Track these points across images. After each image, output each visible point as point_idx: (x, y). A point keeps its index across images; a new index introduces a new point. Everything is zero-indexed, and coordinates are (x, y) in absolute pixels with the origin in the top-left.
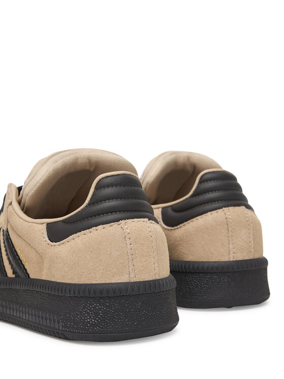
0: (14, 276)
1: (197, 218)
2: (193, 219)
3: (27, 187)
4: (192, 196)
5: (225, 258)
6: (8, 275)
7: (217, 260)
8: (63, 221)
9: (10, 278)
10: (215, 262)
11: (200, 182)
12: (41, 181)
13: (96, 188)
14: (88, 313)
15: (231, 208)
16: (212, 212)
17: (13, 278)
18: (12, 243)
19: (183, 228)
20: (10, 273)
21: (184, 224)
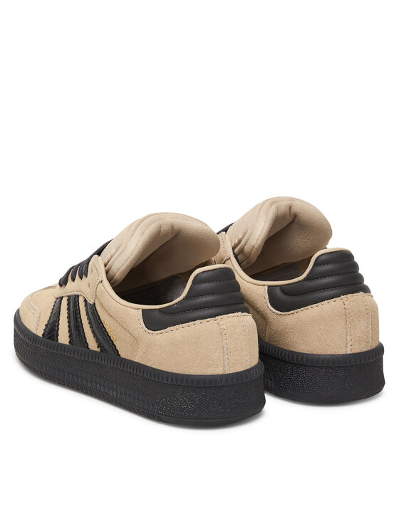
0: (99, 350)
1: (312, 306)
2: (308, 307)
3: (117, 262)
4: (305, 279)
5: (342, 351)
6: (90, 347)
7: (333, 353)
8: (160, 310)
9: (94, 351)
10: (331, 355)
11: (315, 264)
12: (132, 257)
13: (194, 282)
14: (185, 401)
15: (349, 296)
16: (329, 301)
17: (96, 352)
18: (99, 318)
19: (296, 315)
20: (93, 345)
21: (296, 311)
